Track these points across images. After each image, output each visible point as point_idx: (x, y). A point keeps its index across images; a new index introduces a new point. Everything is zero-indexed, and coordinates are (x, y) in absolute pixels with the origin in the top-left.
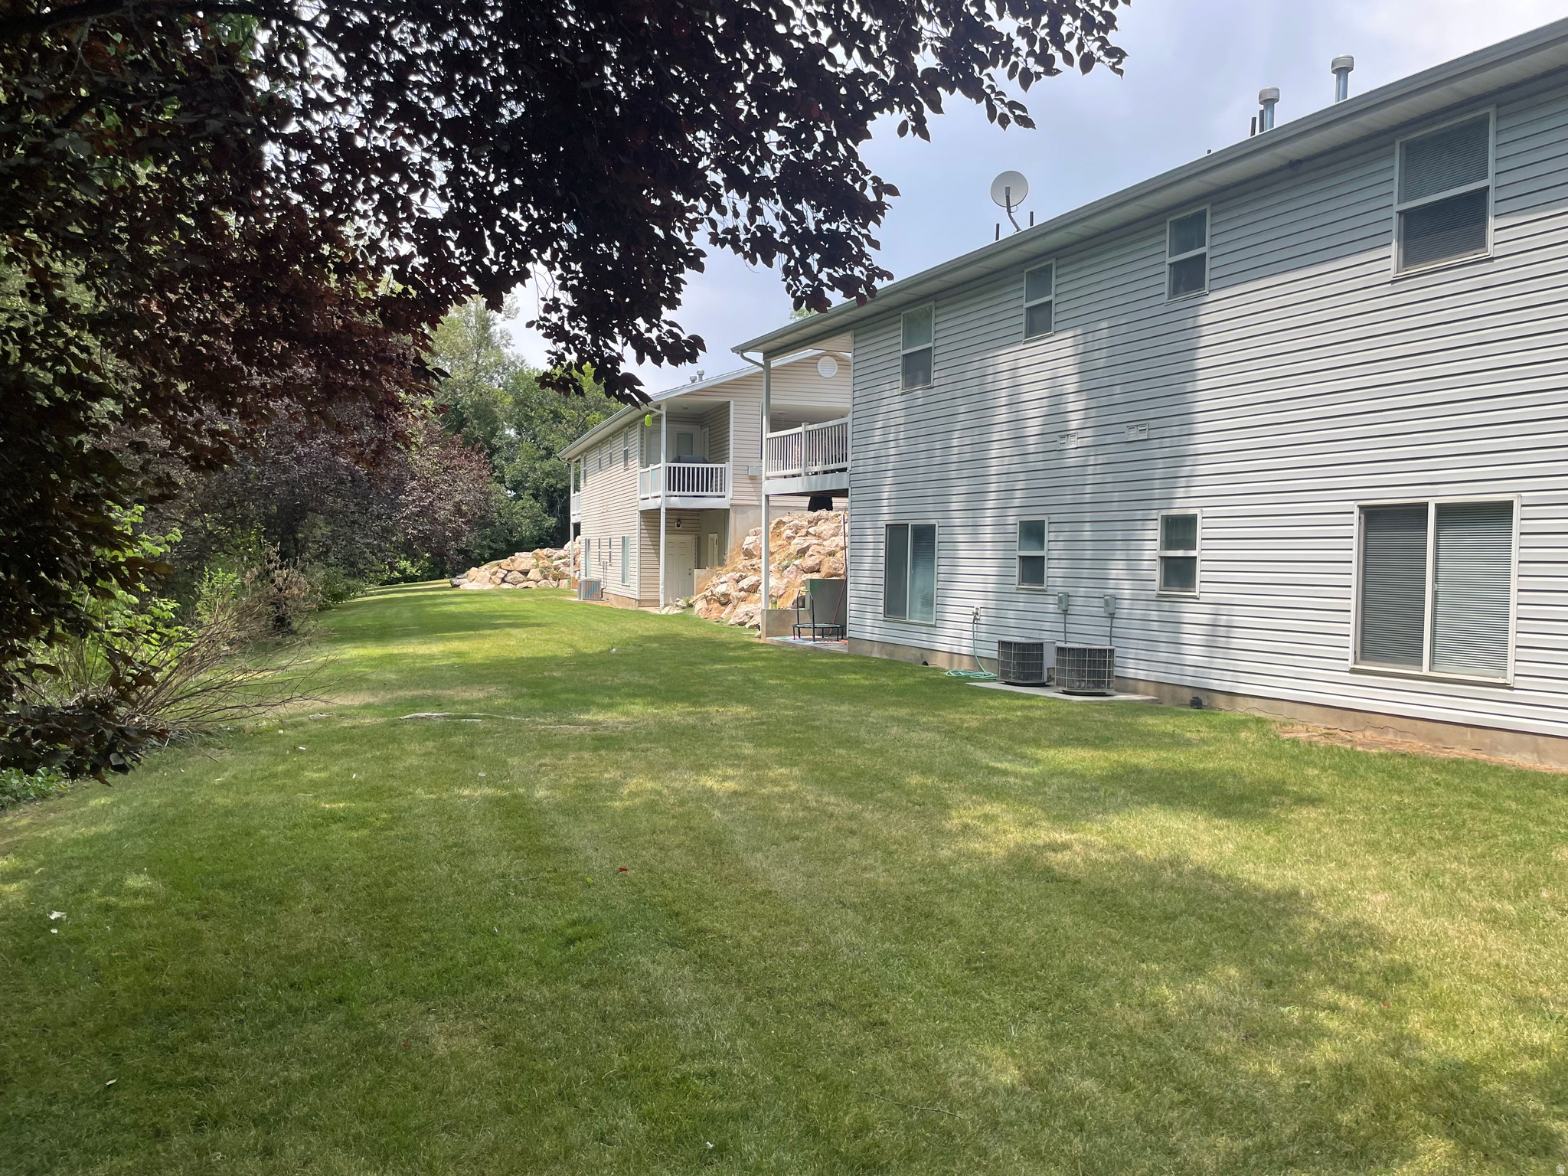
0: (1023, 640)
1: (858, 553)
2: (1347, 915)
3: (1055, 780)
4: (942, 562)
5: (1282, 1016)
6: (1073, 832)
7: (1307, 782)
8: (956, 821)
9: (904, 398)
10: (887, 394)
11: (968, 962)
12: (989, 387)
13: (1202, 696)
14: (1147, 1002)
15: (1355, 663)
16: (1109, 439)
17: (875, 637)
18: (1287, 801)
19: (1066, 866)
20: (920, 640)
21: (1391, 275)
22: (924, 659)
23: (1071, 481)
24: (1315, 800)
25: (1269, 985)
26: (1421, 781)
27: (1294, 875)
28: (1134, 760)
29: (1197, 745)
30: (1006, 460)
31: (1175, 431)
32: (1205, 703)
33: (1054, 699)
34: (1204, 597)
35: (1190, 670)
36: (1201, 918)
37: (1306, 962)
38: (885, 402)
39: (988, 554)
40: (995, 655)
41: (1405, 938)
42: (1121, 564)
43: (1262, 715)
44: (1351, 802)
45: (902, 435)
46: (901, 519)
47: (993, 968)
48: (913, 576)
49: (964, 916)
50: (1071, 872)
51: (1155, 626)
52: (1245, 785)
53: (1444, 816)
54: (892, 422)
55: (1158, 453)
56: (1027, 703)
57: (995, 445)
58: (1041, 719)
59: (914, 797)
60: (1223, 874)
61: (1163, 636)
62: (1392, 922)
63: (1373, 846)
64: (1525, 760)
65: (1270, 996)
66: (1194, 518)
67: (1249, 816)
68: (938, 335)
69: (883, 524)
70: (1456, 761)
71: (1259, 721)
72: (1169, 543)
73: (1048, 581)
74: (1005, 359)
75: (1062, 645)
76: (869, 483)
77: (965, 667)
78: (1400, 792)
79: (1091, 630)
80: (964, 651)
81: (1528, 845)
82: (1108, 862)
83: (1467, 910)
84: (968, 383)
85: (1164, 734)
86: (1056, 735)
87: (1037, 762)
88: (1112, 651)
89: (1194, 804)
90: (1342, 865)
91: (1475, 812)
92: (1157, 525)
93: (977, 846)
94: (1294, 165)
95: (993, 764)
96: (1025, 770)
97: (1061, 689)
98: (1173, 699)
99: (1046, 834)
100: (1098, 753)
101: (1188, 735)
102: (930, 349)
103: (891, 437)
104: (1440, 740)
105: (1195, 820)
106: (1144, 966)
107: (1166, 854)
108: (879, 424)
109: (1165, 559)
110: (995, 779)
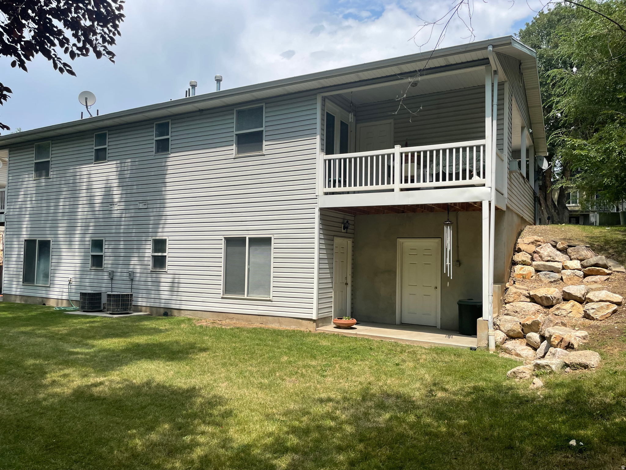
0: (92, 292)
1: (9, 253)
2: (212, 393)
3: (100, 354)
4: (54, 257)
5: (184, 441)
6: (105, 376)
7: (203, 342)
8: (49, 379)
9: (35, 182)
10: (26, 179)
11: (46, 447)
12: (78, 181)
13: (168, 311)
14: (129, 448)
15: (223, 295)
16: (132, 207)
17: (18, 293)
18: (196, 351)
19: (100, 392)
20: (42, 293)
21: (233, 156)
22: (43, 302)
23: (115, 223)
24: (206, 349)
25: (180, 429)
26: (242, 337)
27: (195, 381)
28: (137, 341)
29: (164, 332)
30: (86, 213)
31: (158, 206)
32: (169, 314)
33: (105, 317)
34: (169, 272)
35: (163, 301)
36: (156, 406)
37: (195, 416)
38: (25, 183)
39: (77, 254)
40: (78, 299)
41: (231, 399)
42: (136, 259)
43: (191, 317)
44: (219, 348)
45: (34, 199)
46: (33, 238)
47: (58, 447)
48: (39, 264)
49: (47, 425)
50: (102, 395)
51: (150, 284)
52: (180, 346)
53: (248, 350)
54: (29, 192)
55: (151, 214)
56: (92, 320)
57: (80, 206)
58: (98, 327)
59: (28, 371)
60: (167, 385)
61: (153, 288)
62: (227, 393)
63: (224, 365)
64: (275, 326)
65: (180, 433)
66: (165, 240)
67: (180, 359)
68: (53, 156)
69: (23, 239)
70: (254, 329)
71: (189, 320)
72: (155, 250)
73: (104, 266)
74: (85, 169)
75: (110, 293)
76: (16, 220)
77: (65, 304)
78: (235, 343)
79: (123, 286)
80: (64, 298)
81: (274, 357)
82: (120, 388)
83: (252, 384)
84: (68, 178)
85: (151, 329)
86: (103, 333)
87: (93, 346)
88: (132, 295)
89: (160, 357)
90: (213, 374)
91: (259, 347)
92: (151, 243)
93: (58, 390)
94: (201, 111)
95: (72, 350)
96: (87, 351)
97: (109, 312)
98: (157, 313)
99: (92, 380)
100: (121, 340)
101: (161, 328)
102: (49, 161)
103: (29, 199)
104: (250, 321)
105: (159, 363)
106: (129, 432)
107: (145, 380)
108: (22, 193)
109: (154, 257)
110: (72, 357)
